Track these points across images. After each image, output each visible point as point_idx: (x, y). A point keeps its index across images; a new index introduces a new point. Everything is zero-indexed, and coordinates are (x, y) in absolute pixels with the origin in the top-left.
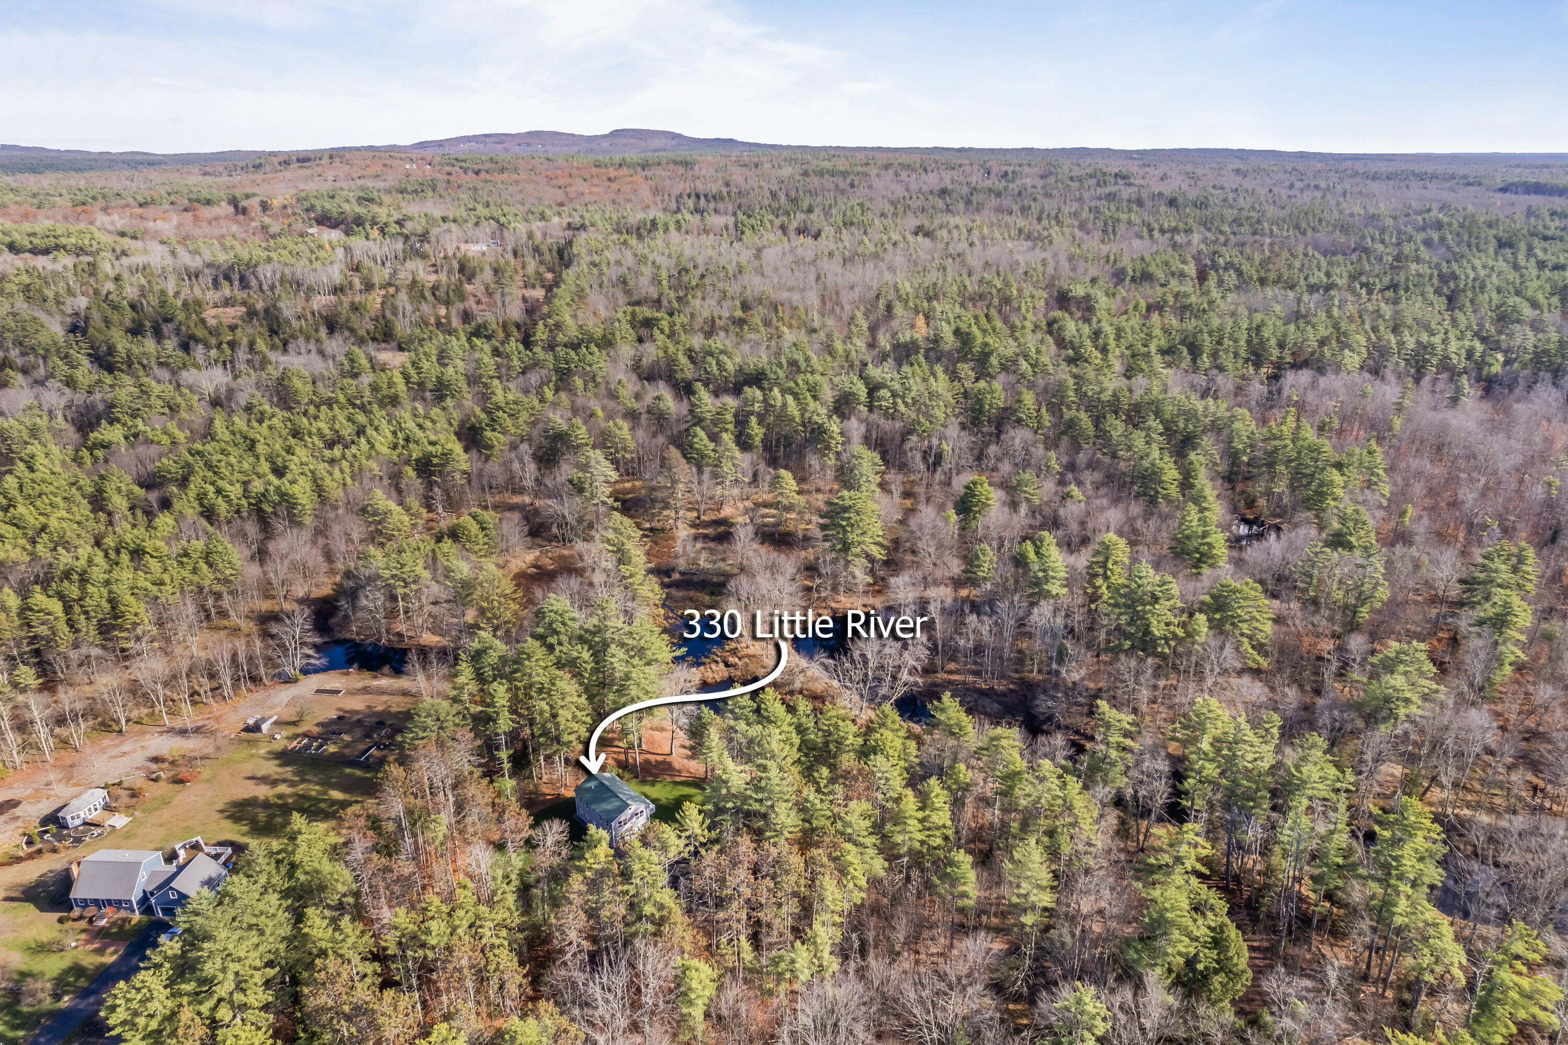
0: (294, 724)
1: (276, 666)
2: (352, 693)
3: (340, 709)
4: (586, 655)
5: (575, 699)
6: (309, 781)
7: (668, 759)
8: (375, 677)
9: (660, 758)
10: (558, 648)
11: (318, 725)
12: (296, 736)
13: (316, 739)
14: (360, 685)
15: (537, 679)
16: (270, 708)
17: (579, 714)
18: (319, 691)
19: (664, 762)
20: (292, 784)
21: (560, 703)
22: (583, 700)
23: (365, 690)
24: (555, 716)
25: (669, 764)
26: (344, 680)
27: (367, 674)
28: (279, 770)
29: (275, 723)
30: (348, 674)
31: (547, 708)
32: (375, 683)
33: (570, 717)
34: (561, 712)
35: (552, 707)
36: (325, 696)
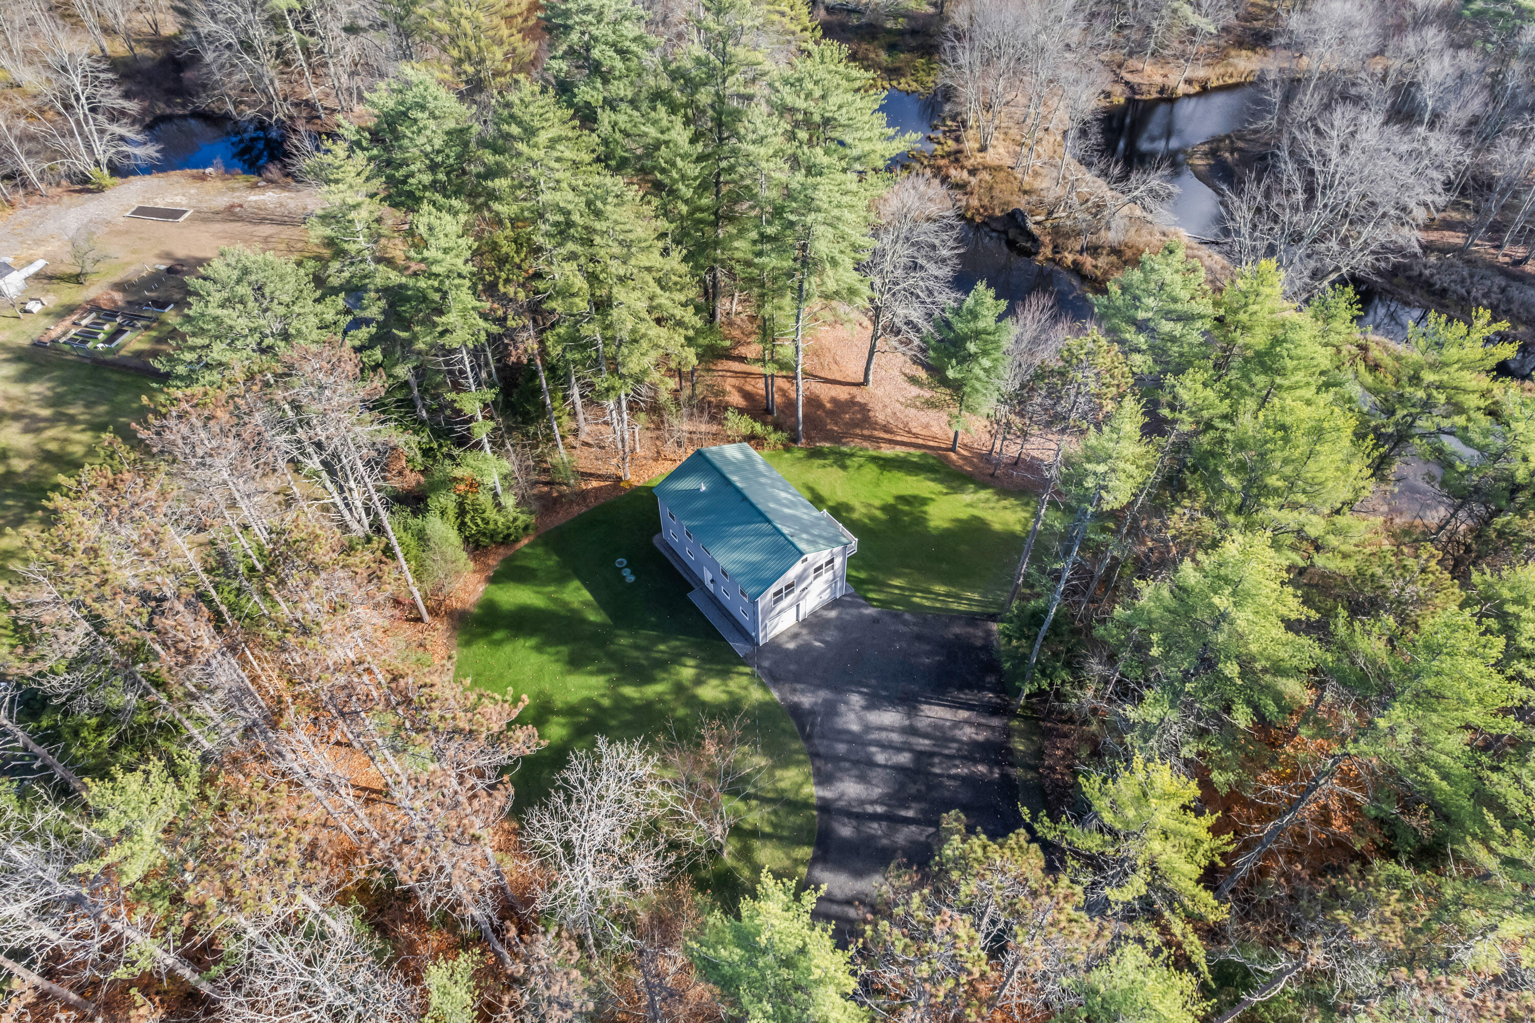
0: (77, 279)
1: (55, 155)
2: (205, 217)
3: (167, 255)
4: (681, 135)
5: (654, 259)
6: (72, 420)
7: (861, 396)
8: (254, 186)
9: (842, 393)
10: (605, 117)
11: (119, 286)
12: (69, 310)
13: (111, 315)
14: (222, 201)
15: (547, 197)
16: (38, 242)
17: (663, 299)
18: (142, 211)
19: (851, 403)
20: (33, 425)
21: (616, 268)
22: (675, 262)
23: (231, 214)
24: (602, 305)
25: (864, 408)
26: (194, 189)
27: (241, 181)
28: (16, 390)
29: (38, 276)
30: (203, 178)
31: (579, 283)
32: (254, 197)
33: (642, 306)
34: (619, 293)
35: (592, 278)
36: (150, 223)
